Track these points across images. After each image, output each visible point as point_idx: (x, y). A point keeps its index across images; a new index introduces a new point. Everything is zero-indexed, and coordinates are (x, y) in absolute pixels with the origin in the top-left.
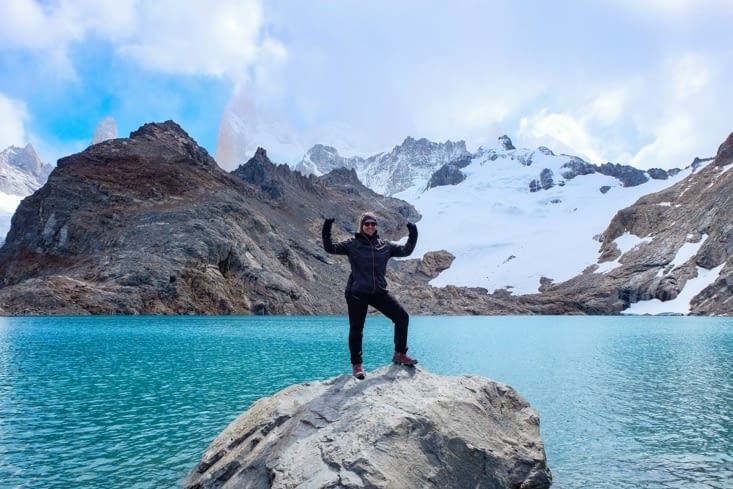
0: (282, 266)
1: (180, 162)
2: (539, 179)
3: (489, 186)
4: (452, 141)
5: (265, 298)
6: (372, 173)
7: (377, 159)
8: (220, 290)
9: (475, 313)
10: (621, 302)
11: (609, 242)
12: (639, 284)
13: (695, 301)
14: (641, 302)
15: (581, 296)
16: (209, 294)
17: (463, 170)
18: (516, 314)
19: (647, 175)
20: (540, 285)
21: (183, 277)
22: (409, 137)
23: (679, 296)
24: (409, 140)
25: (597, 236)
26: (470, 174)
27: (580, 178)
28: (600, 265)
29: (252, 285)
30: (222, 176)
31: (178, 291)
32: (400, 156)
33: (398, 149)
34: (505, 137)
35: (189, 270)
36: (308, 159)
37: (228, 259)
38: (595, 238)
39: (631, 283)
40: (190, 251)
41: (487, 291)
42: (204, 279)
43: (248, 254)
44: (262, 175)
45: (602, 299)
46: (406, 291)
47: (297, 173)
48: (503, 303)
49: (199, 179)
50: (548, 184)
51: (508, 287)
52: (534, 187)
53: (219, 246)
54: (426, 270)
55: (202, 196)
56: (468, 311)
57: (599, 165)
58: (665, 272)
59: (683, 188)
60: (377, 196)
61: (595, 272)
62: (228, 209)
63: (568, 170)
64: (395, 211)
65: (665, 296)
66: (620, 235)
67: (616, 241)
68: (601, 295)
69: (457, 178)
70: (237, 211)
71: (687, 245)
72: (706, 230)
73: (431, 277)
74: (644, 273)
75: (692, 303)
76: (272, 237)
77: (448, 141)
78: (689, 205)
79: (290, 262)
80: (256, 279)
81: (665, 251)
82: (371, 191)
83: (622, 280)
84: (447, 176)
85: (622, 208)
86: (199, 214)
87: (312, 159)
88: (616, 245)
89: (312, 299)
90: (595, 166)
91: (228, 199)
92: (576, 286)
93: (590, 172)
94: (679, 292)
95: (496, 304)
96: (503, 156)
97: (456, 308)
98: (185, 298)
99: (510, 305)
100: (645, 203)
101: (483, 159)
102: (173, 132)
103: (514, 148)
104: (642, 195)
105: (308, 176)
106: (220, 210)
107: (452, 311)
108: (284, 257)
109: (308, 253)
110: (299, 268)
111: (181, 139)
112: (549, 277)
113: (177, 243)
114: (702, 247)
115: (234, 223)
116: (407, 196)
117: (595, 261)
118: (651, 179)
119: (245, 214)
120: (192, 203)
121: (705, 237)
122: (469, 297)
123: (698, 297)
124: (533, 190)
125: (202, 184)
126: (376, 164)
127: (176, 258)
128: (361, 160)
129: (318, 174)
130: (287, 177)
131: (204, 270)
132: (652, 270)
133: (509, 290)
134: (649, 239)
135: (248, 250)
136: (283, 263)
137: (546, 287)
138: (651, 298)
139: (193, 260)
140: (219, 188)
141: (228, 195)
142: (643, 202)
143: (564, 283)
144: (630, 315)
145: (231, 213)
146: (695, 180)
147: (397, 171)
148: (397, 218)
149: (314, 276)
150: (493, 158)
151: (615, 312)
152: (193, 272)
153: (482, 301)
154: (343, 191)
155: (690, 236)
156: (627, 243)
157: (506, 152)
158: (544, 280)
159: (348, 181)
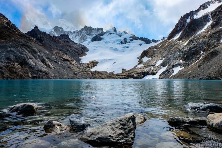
0: (43, 64)
1: (4, 28)
2: (123, 40)
3: (109, 42)
4: (99, 28)
5: (36, 74)
6: (74, 36)
7: (76, 32)
8: (20, 71)
9: (103, 79)
10: (142, 76)
12: (147, 71)
13: (160, 75)
14: (148, 76)
15: (132, 74)
16: (16, 73)
17: (102, 37)
18: (114, 79)
19: (151, 41)
20: (122, 71)
21: (5, 67)
22: (86, 26)
23: (157, 74)
24: (86, 27)
26: (104, 38)
27: (134, 41)
29: (32, 70)
30: (21, 34)
31: (4, 72)
32: (83, 32)
33: (82, 29)
34: (114, 28)
35: (8, 65)
36: (53, 30)
37: (23, 61)
38: (137, 58)
39: (145, 70)
40: (8, 59)
41: (107, 72)
42: (14, 68)
43: (30, 60)
44: (37, 35)
45: (138, 75)
46: (83, 72)
47: (49, 35)
48: (111, 76)
49: (12, 35)
50: (126, 42)
51: (113, 71)
52: (122, 43)
53: (19, 57)
54: (90, 66)
55: (13, 40)
56: (101, 78)
57: (139, 38)
58: (154, 68)
59: (160, 45)
60: (75, 43)
61: (137, 67)
62: (23, 45)
63: (131, 38)
64: (80, 48)
65: (153, 74)
66: (144, 57)
67: (142, 59)
68: (138, 74)
69: (100, 39)
70: (26, 46)
71: (160, 60)
72: (164, 57)
73: (91, 68)
74: (149, 68)
75: (160, 76)
76: (39, 55)
77: (98, 28)
78: (161, 50)
79: (45, 63)
80: (33, 68)
81: (154, 62)
82: (74, 42)
83: (143, 69)
84: (97, 39)
85: (144, 50)
86: (12, 47)
87: (54, 31)
88: (142, 60)
89: (52, 74)
90: (138, 38)
91: (23, 42)
92: (132, 71)
93: (137, 39)
94: (157, 73)
95: (109, 76)
96: (113, 33)
97: (97, 77)
98: (6, 74)
99: (113, 76)
100: (150, 49)
101: (107, 34)
102: (2, 18)
103: (117, 31)
105: (53, 36)
106: (20, 45)
107: (96, 78)
108: (43, 61)
109: (52, 60)
110: (49, 65)
111: (5, 20)
112: (124, 68)
113: (3, 56)
114: (163, 61)
115: (25, 50)
116: (85, 44)
117: (137, 64)
118: (152, 42)
119: (29, 47)
120: (9, 42)
121: (164, 58)
122: (101, 74)
123: (161, 74)
124: (121, 44)
125: (13, 36)
126: (76, 34)
127: (3, 61)
128: (71, 32)
129: (57, 36)
130: (46, 36)
131: (14, 65)
132: (151, 67)
133: (113, 72)
134: (151, 59)
135: (30, 59)
136: (43, 63)
137: (124, 71)
138: (150, 74)
139: (9, 62)
140: (20, 38)
141: (23, 41)
142: (150, 48)
143: (129, 70)
144: (145, 79)
145: (24, 46)
147: (82, 36)
148: (82, 50)
149: (54, 67)
150: (111, 34)
151: (141, 78)
152: (9, 65)
153: (105, 75)
154: (65, 41)
155: (160, 58)
156: (145, 59)
157: (114, 32)
158: (123, 70)
159: (66, 38)
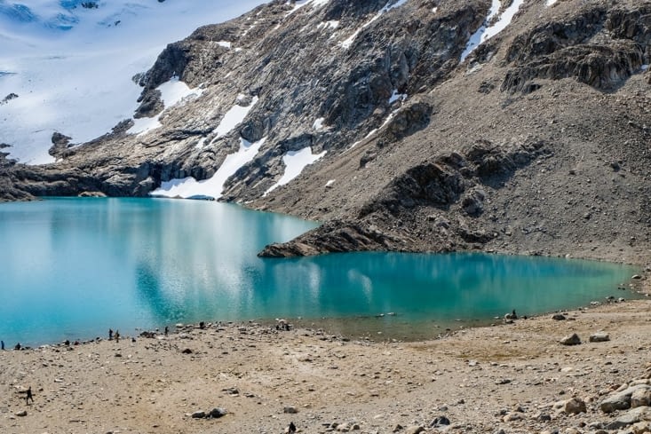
10: (149, 180)
11: (152, 88)
12: (175, 157)
13: (228, 184)
14: (174, 180)
15: (101, 170)
20: (52, 145)
23: (216, 175)
25: (138, 75)
28: (136, 121)
38: (136, 78)
39: (165, 155)
45: (129, 176)
58: (206, 143)
59: (248, 24)
61: (128, 132)
65: (201, 175)
66: (167, 80)
67: (160, 88)
68: (127, 170)
71: (236, 107)
72: (258, 92)
74: (183, 142)
75: (226, 185)
78: (249, 52)
81: (211, 113)
83: (156, 149)
85: (173, 41)
88: (160, 93)
92: (100, 153)
94: (216, 169)
100: (201, 38)
104: (200, 25)
112: (66, 133)
114: (250, 114)
117: (130, 114)
121: (255, 99)
123: (232, 177)
132: (191, 139)
134: (198, 92)
137: (60, 149)
138: (186, 175)
142: (199, 35)
143: (86, 145)
144: (160, 197)
146: (264, 15)
151: (142, 192)
155: (241, 97)
156: (175, 93)
